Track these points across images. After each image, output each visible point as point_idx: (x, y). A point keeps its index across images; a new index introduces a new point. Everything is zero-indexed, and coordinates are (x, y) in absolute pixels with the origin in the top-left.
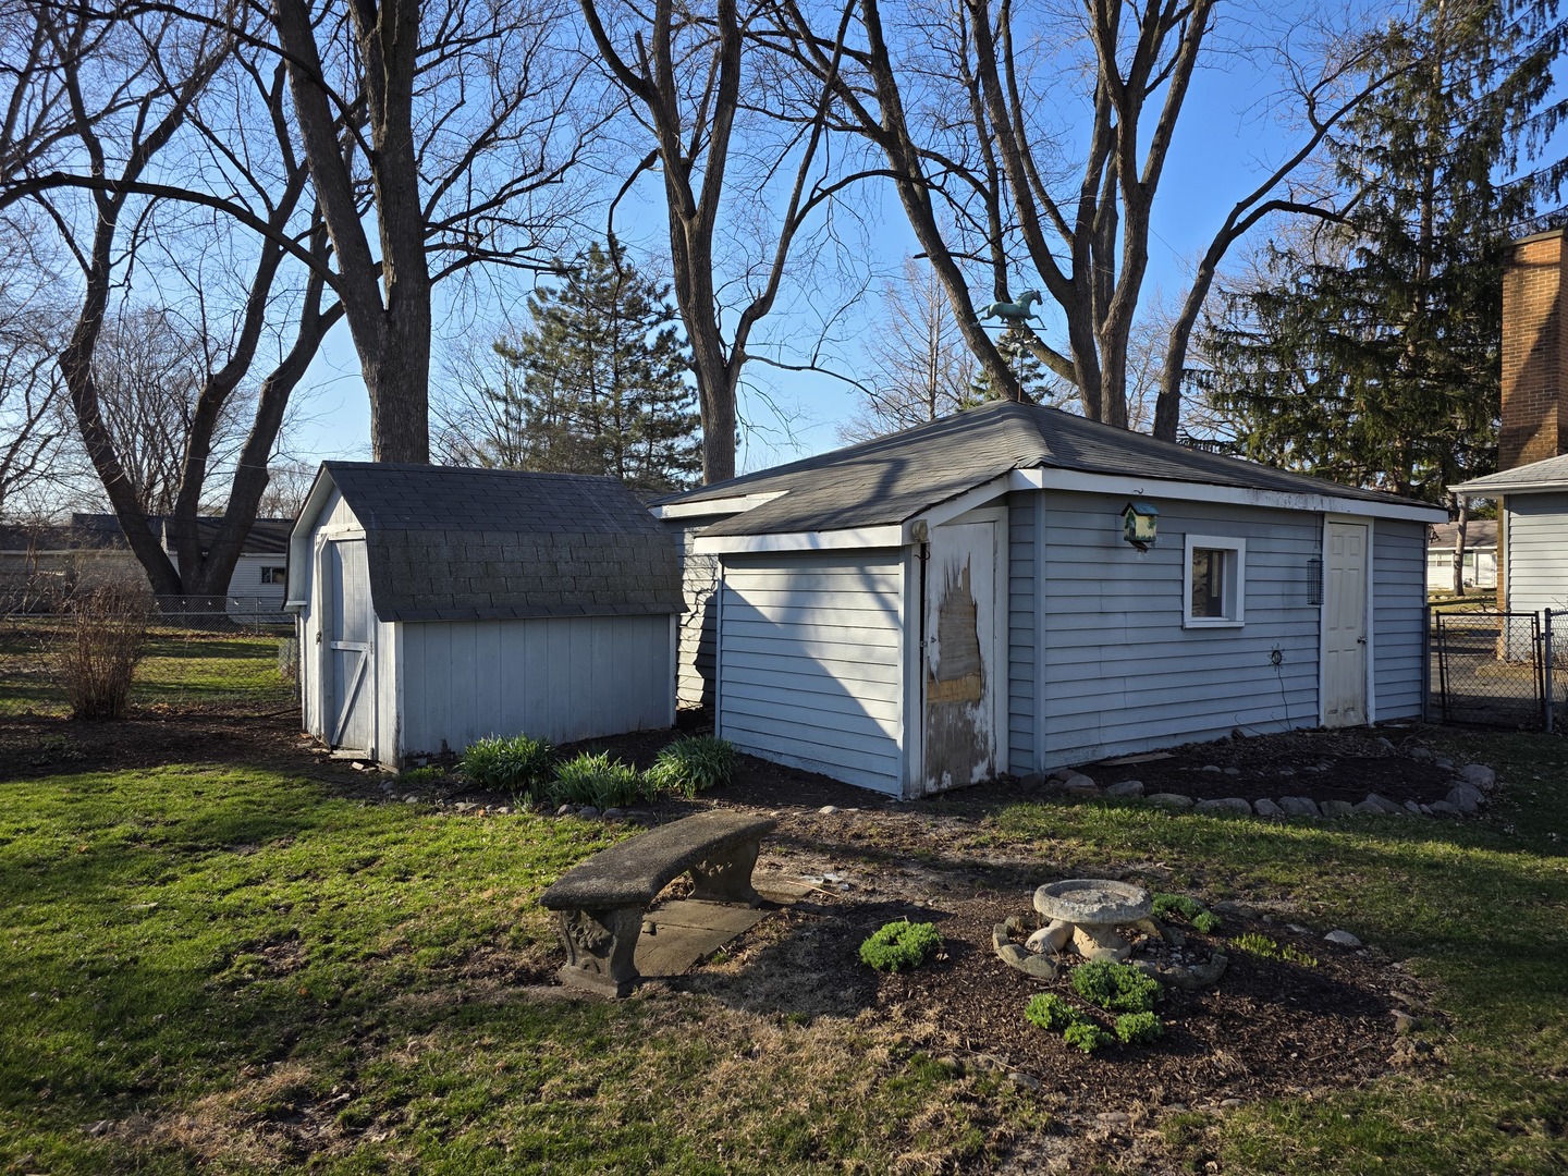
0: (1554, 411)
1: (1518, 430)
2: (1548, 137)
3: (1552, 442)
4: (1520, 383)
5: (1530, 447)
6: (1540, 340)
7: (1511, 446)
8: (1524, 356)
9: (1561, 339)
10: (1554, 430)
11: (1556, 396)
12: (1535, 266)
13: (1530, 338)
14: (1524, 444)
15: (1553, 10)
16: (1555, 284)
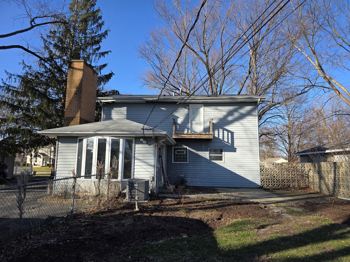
0: (79, 113)
1: (69, 117)
2: (99, 59)
3: (78, 122)
4: (70, 103)
5: (72, 123)
6: (76, 91)
7: (67, 122)
8: (72, 95)
9: (82, 92)
10: (79, 118)
11: (80, 108)
12: (77, 69)
13: (74, 90)
14: (70, 122)
15: (100, 29)
16: (81, 75)
